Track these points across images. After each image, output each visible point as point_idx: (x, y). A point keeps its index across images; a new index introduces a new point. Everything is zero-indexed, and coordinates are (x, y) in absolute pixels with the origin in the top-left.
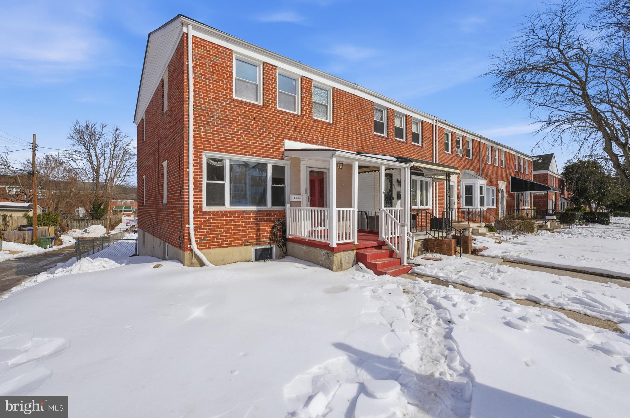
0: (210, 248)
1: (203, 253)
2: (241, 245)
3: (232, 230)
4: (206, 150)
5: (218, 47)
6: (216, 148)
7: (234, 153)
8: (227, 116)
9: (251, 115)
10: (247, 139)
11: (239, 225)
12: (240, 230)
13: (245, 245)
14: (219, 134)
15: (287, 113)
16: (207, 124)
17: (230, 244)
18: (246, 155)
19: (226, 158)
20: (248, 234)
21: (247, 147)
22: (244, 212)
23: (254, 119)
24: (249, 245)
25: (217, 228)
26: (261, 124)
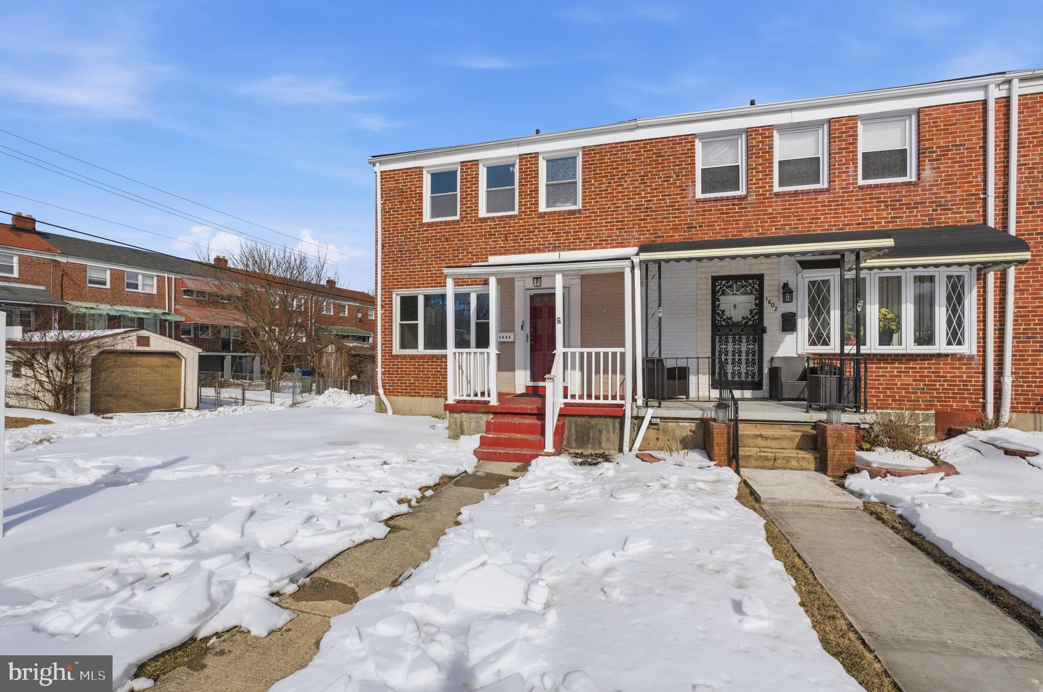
0: (398, 395)
1: (389, 401)
2: (431, 396)
3: (421, 377)
4: (394, 289)
5: (405, 171)
6: (404, 285)
7: (423, 287)
8: (415, 246)
9: (443, 236)
10: (438, 267)
11: (429, 371)
12: (430, 378)
13: (436, 397)
14: (407, 269)
15: (493, 218)
16: (396, 261)
17: (418, 393)
18: (437, 286)
19: (419, 294)
20: (439, 384)
21: (438, 277)
22: (433, 356)
23: (447, 240)
24: (440, 397)
25: (406, 374)
26: (456, 244)
